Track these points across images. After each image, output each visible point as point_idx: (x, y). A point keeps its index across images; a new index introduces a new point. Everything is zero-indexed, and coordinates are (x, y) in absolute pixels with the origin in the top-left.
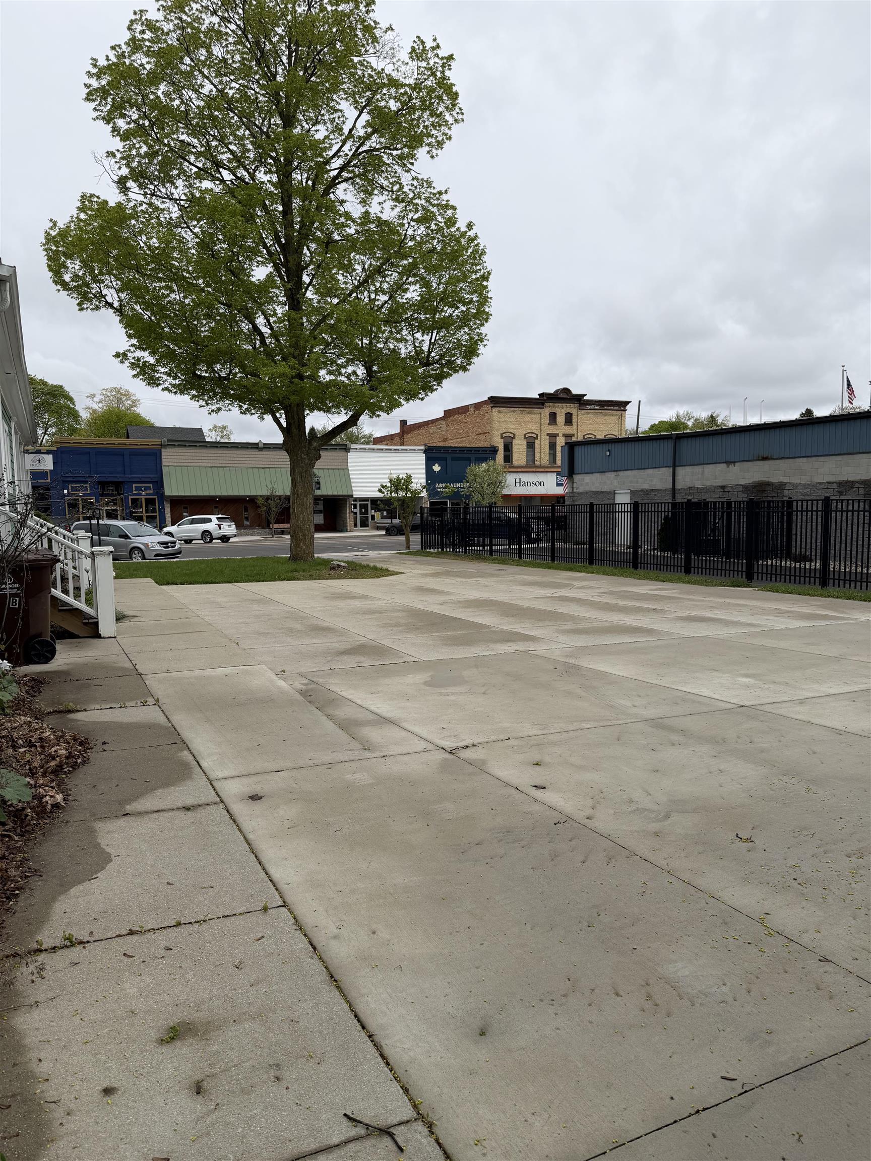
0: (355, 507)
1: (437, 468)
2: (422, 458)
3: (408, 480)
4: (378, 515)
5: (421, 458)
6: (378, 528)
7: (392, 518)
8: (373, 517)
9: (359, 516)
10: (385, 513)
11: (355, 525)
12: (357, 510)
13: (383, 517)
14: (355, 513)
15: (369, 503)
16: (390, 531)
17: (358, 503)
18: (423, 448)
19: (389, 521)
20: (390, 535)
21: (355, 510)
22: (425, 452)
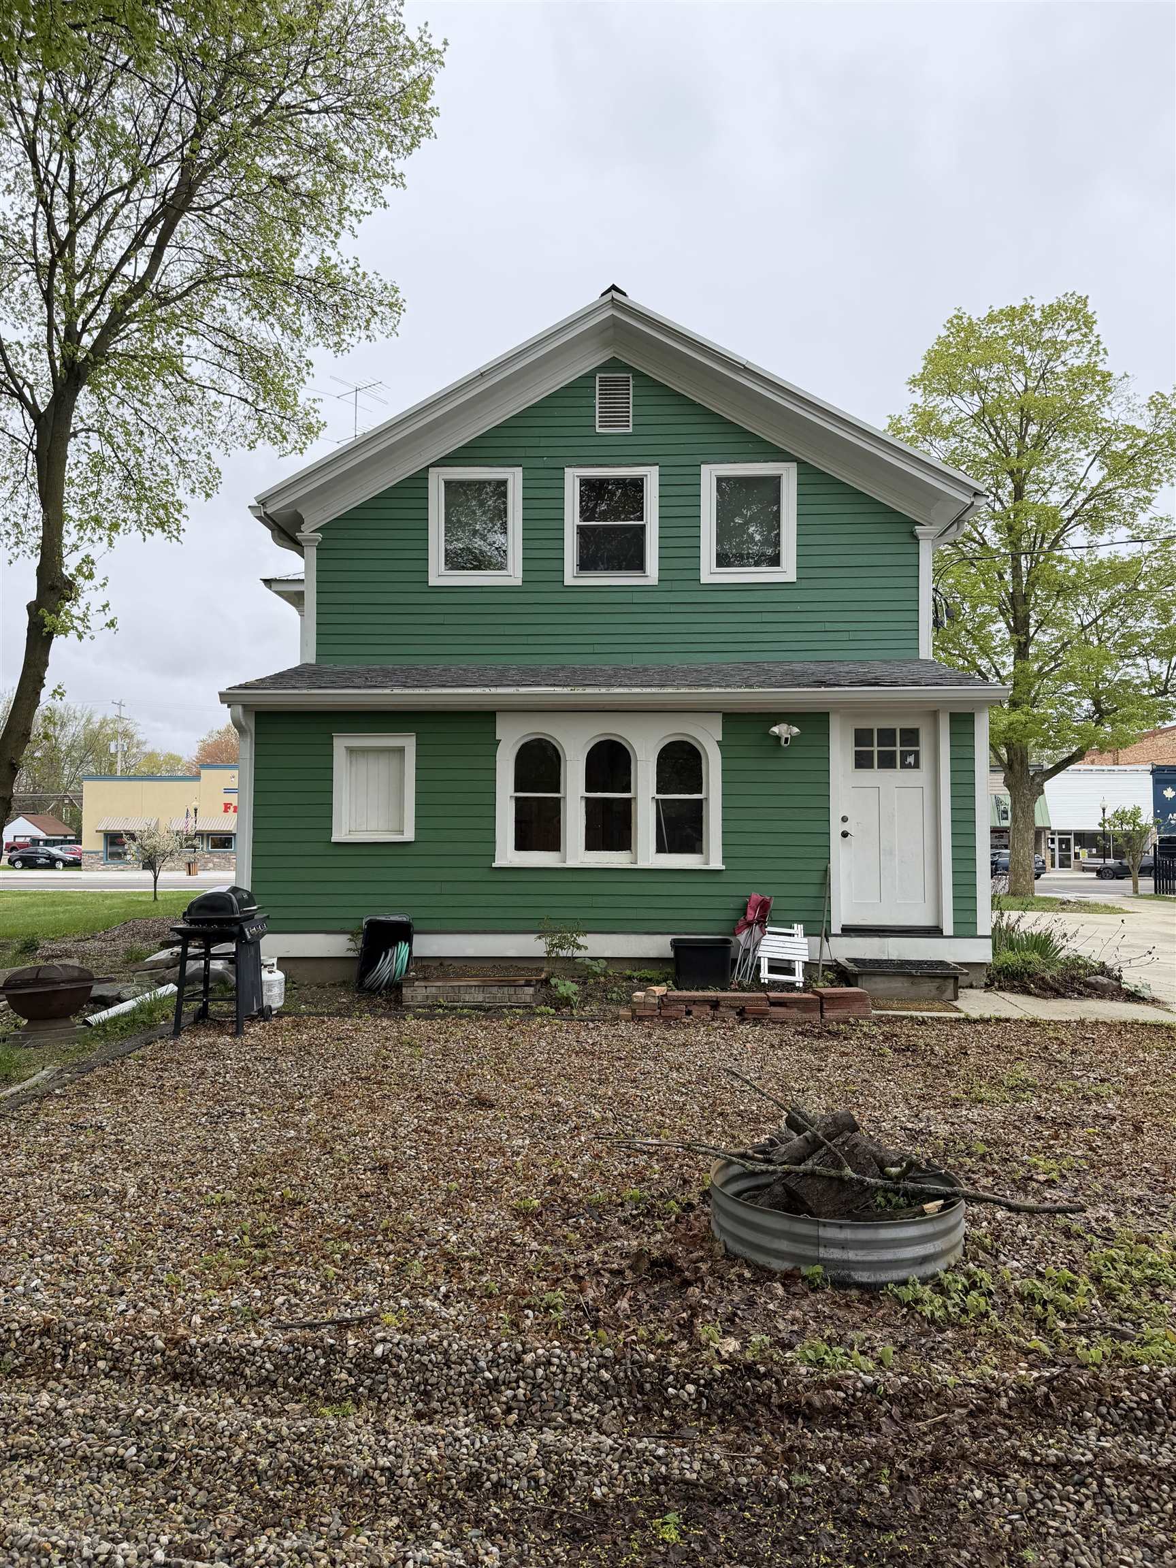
0: (1053, 841)
1: (1169, 793)
2: (1149, 779)
3: (1136, 813)
4: (1084, 853)
5: (1147, 782)
6: (1084, 870)
7: (1105, 856)
8: (1077, 856)
9: (1057, 853)
10: (1094, 851)
11: (1053, 865)
12: (1056, 846)
13: (1090, 856)
14: (1053, 850)
15: (1072, 837)
16: (1102, 873)
17: (1057, 837)
18: (1150, 768)
19: (1101, 861)
20: (1102, 878)
21: (1052, 846)
22: (1153, 772)
